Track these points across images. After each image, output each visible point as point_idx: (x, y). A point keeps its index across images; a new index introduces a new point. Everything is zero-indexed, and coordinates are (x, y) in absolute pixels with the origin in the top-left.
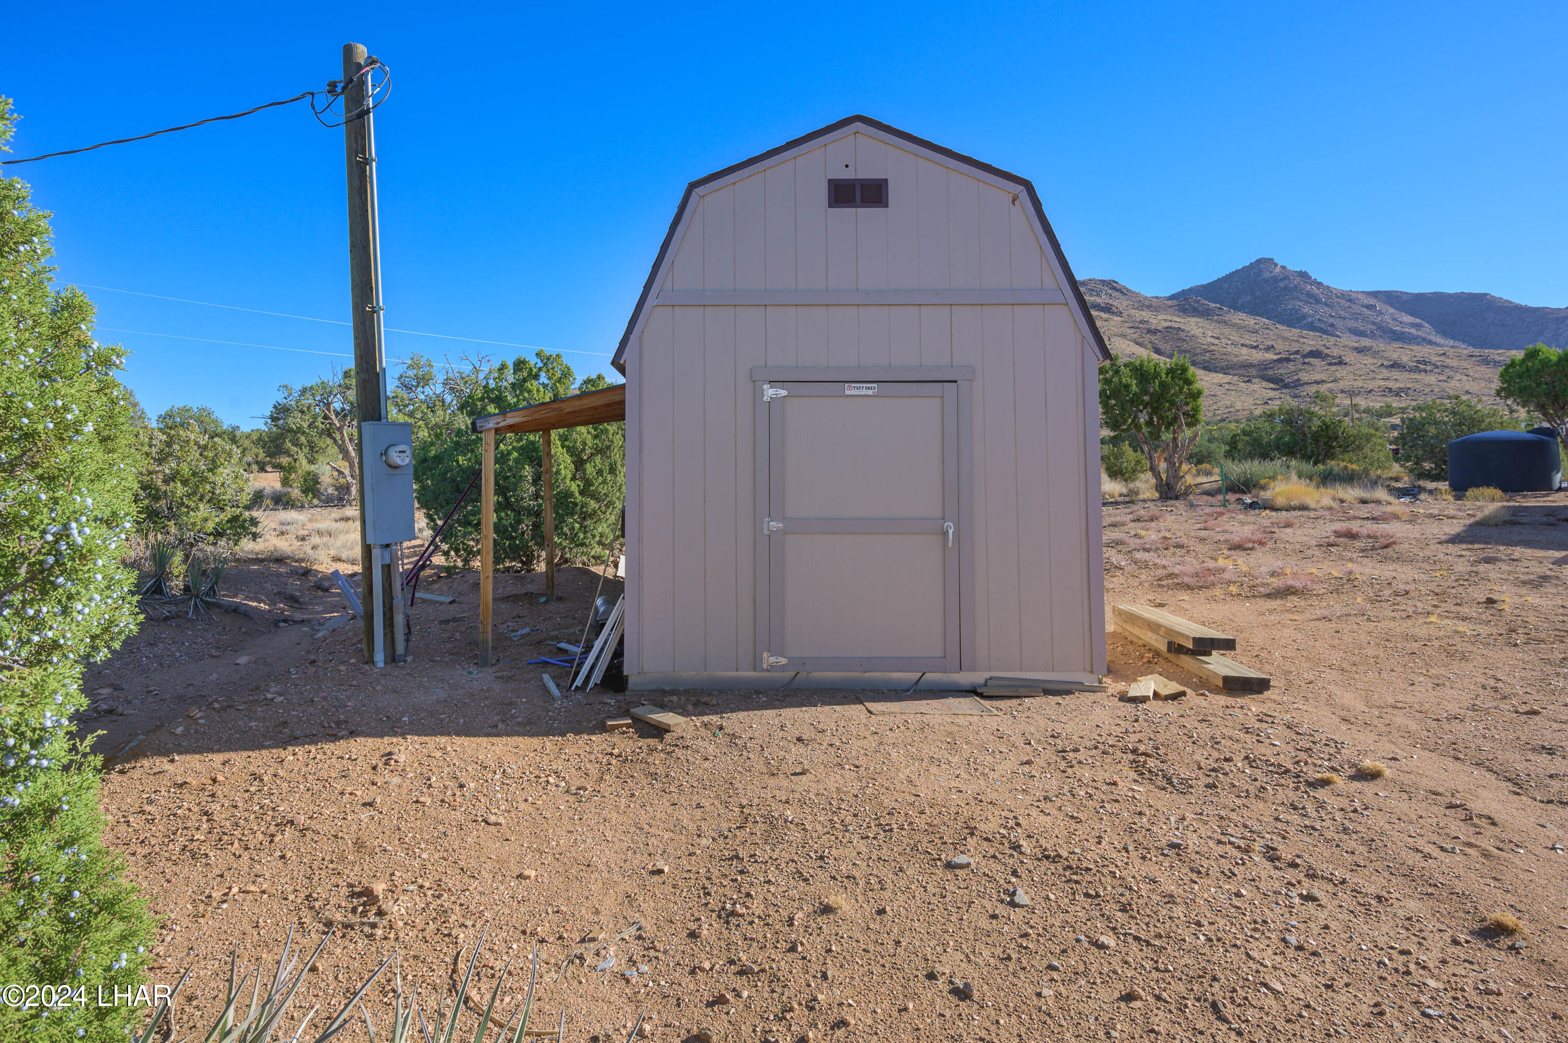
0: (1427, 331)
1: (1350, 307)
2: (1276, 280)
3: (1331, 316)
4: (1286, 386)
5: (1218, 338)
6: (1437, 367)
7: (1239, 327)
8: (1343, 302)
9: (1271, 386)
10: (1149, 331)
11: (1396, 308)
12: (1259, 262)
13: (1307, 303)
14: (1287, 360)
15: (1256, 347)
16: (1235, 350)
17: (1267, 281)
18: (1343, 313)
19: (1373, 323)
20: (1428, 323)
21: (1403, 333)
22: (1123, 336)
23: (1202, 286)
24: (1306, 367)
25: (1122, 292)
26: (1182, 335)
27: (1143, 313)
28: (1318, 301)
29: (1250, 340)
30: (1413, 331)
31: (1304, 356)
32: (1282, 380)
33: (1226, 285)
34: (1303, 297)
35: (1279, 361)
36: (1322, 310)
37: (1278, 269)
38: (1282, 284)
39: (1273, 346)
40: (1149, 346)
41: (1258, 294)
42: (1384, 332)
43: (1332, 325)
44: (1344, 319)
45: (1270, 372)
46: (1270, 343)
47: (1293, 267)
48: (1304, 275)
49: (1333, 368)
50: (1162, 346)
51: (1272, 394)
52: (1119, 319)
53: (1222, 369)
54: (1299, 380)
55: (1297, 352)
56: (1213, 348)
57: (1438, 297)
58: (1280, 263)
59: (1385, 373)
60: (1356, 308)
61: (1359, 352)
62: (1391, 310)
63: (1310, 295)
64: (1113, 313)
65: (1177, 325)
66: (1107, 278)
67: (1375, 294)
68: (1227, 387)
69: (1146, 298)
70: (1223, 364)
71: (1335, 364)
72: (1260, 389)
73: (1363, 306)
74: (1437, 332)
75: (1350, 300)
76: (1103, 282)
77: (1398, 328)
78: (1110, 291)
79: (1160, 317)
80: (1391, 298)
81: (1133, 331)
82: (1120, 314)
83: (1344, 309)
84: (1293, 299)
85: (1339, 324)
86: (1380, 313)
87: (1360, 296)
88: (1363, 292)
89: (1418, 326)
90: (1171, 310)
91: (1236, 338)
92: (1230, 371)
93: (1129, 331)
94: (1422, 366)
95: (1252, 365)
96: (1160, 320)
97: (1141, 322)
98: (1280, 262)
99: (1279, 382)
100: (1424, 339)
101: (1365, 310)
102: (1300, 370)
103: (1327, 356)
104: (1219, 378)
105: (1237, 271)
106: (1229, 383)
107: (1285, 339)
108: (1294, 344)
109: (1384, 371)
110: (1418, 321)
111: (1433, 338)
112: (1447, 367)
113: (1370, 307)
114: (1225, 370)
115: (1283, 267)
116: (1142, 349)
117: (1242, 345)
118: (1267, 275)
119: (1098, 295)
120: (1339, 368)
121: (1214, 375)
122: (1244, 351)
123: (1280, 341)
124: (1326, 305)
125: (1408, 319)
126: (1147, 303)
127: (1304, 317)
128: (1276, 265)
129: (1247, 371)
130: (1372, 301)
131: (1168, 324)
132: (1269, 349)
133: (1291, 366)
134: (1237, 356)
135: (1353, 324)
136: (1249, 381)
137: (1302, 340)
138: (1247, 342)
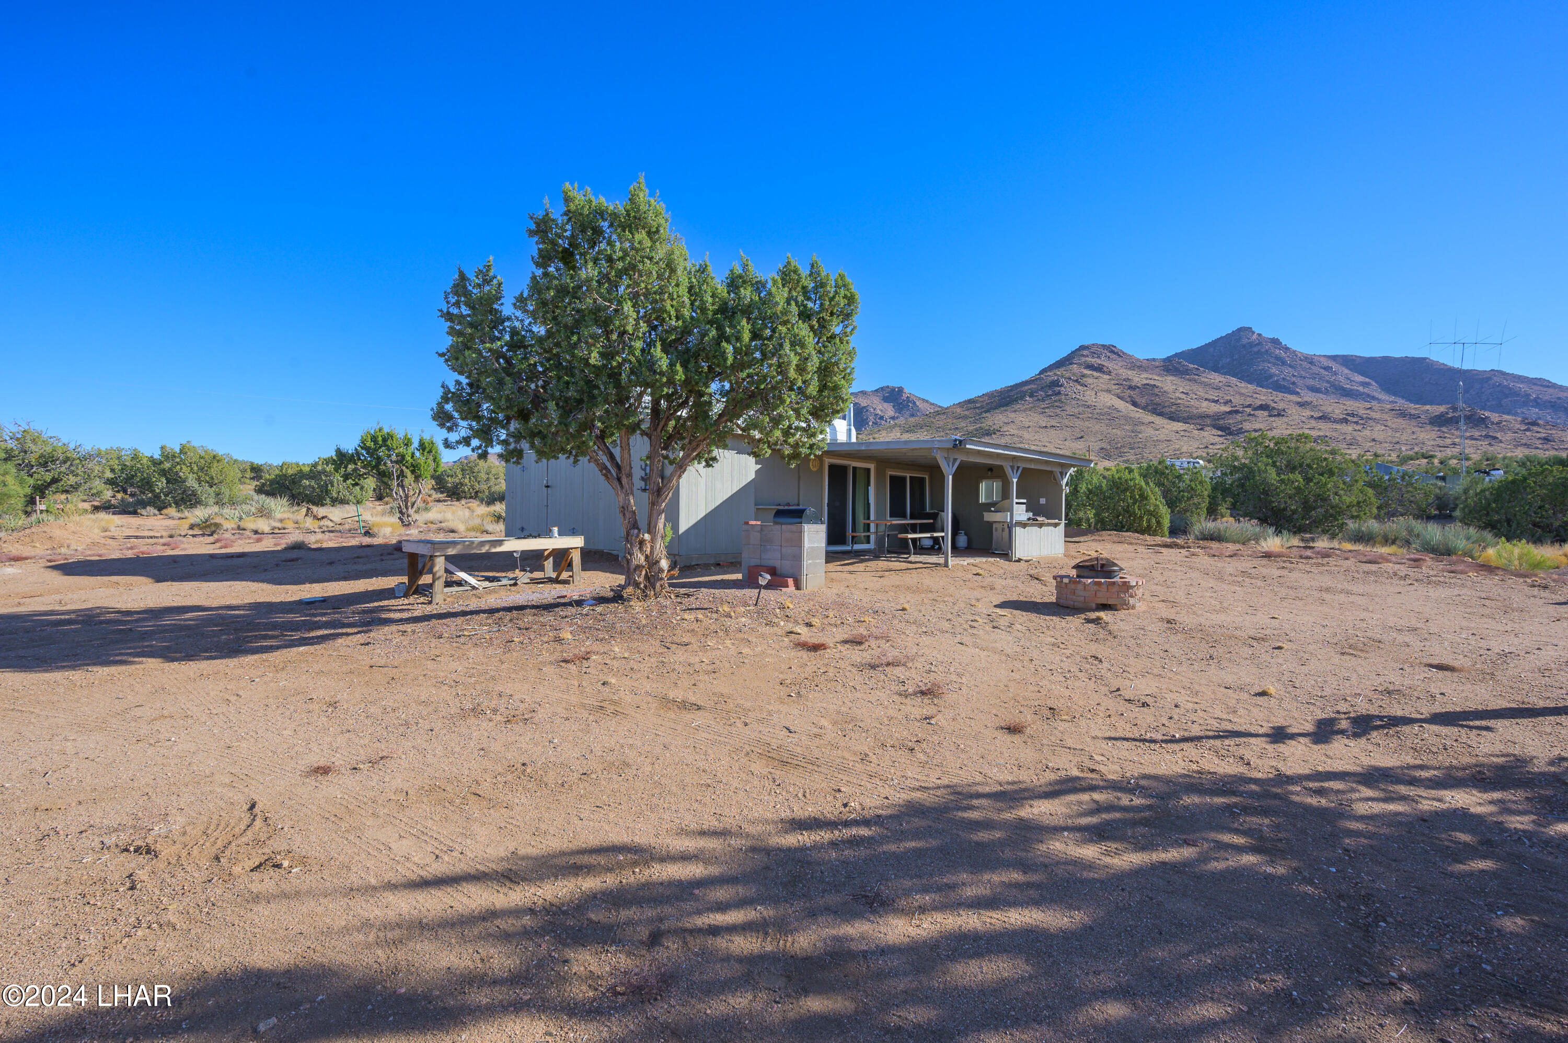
0: (1374, 389)
1: (1310, 368)
2: (1251, 345)
3: (1294, 376)
4: (1231, 434)
5: (1187, 394)
6: (1362, 419)
7: (1206, 385)
8: (1305, 364)
9: (1220, 433)
10: (1130, 387)
11: (1350, 370)
12: (1240, 330)
13: (1274, 364)
14: (1237, 412)
15: (1216, 402)
16: (1197, 404)
17: (1244, 346)
18: (1303, 373)
19: (1328, 382)
20: (1376, 382)
21: (1352, 390)
22: (1109, 391)
23: (1192, 350)
24: (1250, 418)
25: (1119, 355)
26: (1156, 390)
27: (1130, 372)
28: (1284, 363)
29: (1213, 395)
30: (1361, 389)
31: (1255, 409)
32: (1229, 429)
33: (1212, 349)
34: (1272, 360)
35: (1230, 413)
36: (1287, 370)
37: (1255, 337)
38: (1256, 349)
39: (1231, 401)
40: (1129, 399)
41: (1236, 356)
42: (1336, 389)
43: (1294, 383)
44: (1304, 378)
45: (1221, 422)
46: (1228, 398)
47: (1268, 334)
48: (1276, 342)
49: (1273, 419)
50: (1138, 400)
51: (1217, 439)
52: (1108, 377)
53: (1184, 419)
54: (1242, 428)
55: (1249, 406)
56: (1179, 401)
57: (1386, 360)
58: (1257, 332)
59: (1313, 423)
60: (1315, 369)
61: (1301, 406)
62: (1346, 371)
63: (1278, 358)
64: (1104, 372)
65: (1152, 382)
66: (1107, 343)
67: (1334, 358)
68: (1182, 433)
69: (1138, 360)
70: (1185, 415)
71: (1275, 416)
72: (1210, 435)
73: (1321, 368)
74: (1383, 390)
75: (1311, 363)
76: (1104, 346)
77: (1348, 386)
78: (1108, 354)
79: (1142, 376)
80: (1348, 362)
81: (1117, 387)
82: (1109, 373)
83: (1305, 369)
84: (1263, 361)
85: (1300, 382)
86: (1335, 374)
87: (1322, 359)
88: (1325, 356)
89: (1365, 384)
90: (1157, 370)
91: (1201, 393)
92: (1190, 421)
93: (1114, 387)
94: (1349, 418)
95: (1208, 416)
96: (1139, 378)
97: (1124, 380)
98: (1257, 330)
99: (1226, 430)
100: (1368, 395)
101: (1322, 371)
102: (1245, 421)
103: (1274, 408)
104: (1179, 426)
105: (1222, 337)
106: (1185, 431)
107: (1241, 394)
108: (1248, 399)
109: (1313, 421)
110: (1367, 380)
111: (1376, 394)
112: (1370, 419)
113: (1327, 368)
114: (1185, 420)
115: (1259, 335)
116: (1122, 402)
117: (1206, 399)
118: (1245, 341)
119: (1099, 357)
120: (1276, 419)
121: (1175, 424)
122: (1205, 404)
123: (1237, 397)
124: (1290, 366)
125: (1360, 378)
126: (1138, 364)
127: (1271, 376)
128: (1253, 333)
129: (1200, 420)
130: (1330, 363)
131: (1148, 382)
132: (1226, 403)
133: (1239, 417)
134: (1197, 408)
135: (1311, 382)
136: (1201, 429)
137: (1255, 396)
138: (1211, 397)
